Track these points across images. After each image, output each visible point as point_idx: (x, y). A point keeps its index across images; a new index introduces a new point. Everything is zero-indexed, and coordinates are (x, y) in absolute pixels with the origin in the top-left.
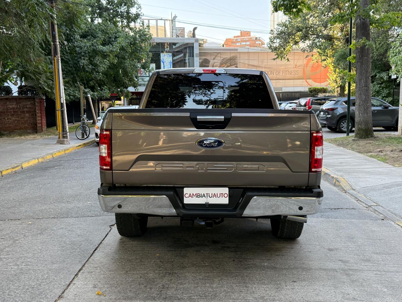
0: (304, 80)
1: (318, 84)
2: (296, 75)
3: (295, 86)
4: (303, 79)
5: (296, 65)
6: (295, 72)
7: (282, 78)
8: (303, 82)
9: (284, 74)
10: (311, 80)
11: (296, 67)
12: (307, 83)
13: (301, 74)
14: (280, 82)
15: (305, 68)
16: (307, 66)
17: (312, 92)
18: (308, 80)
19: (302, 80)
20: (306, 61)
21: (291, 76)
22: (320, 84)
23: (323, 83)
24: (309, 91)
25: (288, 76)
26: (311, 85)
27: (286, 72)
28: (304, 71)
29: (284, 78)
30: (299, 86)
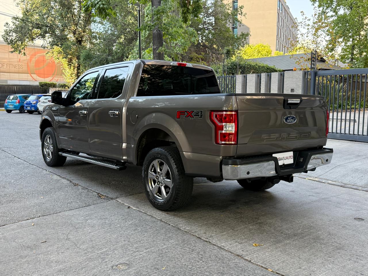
0: (29, 75)
1: (42, 79)
2: (20, 69)
3: (20, 79)
4: (28, 73)
5: (20, 60)
6: (19, 66)
7: (6, 71)
8: (28, 76)
9: (8, 67)
10: (36, 75)
11: (20, 61)
12: (31, 78)
13: (25, 68)
14: (5, 75)
15: (29, 63)
16: (30, 62)
17: (43, 86)
18: (32, 75)
19: (27, 75)
20: (29, 56)
21: (16, 70)
22: (44, 79)
23: (47, 79)
24: (40, 85)
25: (13, 69)
26: (36, 79)
27: (10, 65)
28: (28, 66)
29: (9, 72)
30: (24, 80)
